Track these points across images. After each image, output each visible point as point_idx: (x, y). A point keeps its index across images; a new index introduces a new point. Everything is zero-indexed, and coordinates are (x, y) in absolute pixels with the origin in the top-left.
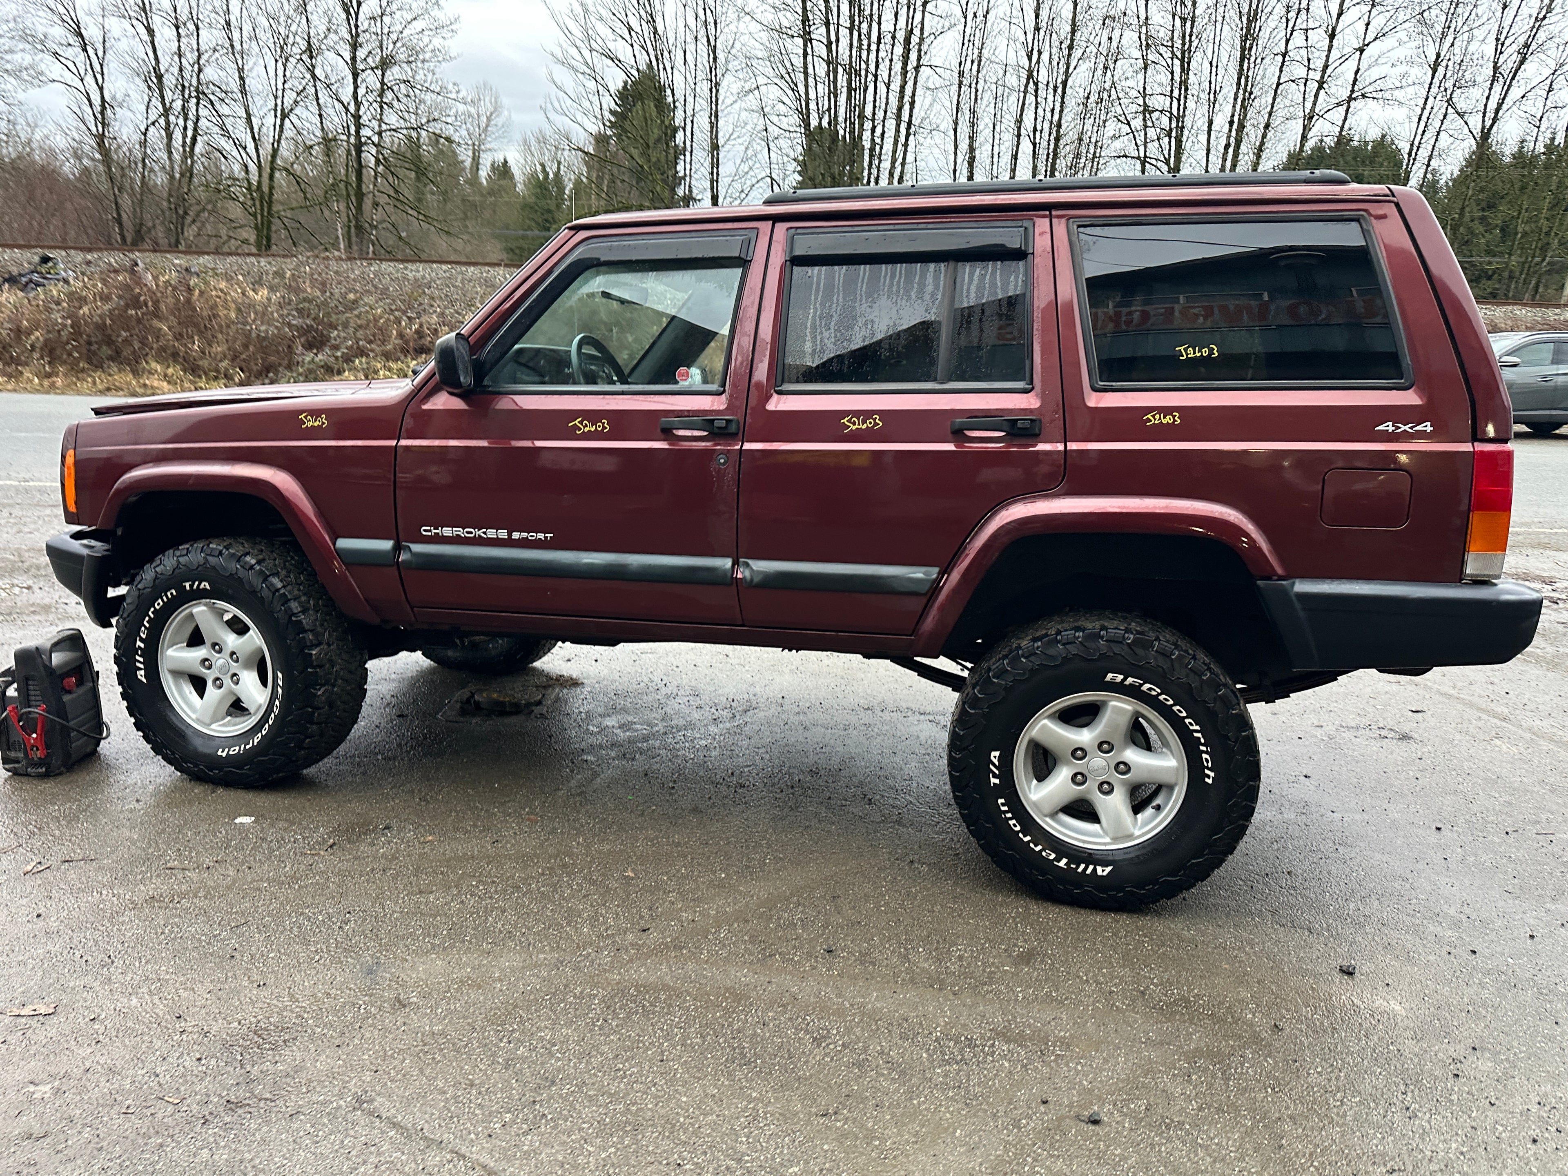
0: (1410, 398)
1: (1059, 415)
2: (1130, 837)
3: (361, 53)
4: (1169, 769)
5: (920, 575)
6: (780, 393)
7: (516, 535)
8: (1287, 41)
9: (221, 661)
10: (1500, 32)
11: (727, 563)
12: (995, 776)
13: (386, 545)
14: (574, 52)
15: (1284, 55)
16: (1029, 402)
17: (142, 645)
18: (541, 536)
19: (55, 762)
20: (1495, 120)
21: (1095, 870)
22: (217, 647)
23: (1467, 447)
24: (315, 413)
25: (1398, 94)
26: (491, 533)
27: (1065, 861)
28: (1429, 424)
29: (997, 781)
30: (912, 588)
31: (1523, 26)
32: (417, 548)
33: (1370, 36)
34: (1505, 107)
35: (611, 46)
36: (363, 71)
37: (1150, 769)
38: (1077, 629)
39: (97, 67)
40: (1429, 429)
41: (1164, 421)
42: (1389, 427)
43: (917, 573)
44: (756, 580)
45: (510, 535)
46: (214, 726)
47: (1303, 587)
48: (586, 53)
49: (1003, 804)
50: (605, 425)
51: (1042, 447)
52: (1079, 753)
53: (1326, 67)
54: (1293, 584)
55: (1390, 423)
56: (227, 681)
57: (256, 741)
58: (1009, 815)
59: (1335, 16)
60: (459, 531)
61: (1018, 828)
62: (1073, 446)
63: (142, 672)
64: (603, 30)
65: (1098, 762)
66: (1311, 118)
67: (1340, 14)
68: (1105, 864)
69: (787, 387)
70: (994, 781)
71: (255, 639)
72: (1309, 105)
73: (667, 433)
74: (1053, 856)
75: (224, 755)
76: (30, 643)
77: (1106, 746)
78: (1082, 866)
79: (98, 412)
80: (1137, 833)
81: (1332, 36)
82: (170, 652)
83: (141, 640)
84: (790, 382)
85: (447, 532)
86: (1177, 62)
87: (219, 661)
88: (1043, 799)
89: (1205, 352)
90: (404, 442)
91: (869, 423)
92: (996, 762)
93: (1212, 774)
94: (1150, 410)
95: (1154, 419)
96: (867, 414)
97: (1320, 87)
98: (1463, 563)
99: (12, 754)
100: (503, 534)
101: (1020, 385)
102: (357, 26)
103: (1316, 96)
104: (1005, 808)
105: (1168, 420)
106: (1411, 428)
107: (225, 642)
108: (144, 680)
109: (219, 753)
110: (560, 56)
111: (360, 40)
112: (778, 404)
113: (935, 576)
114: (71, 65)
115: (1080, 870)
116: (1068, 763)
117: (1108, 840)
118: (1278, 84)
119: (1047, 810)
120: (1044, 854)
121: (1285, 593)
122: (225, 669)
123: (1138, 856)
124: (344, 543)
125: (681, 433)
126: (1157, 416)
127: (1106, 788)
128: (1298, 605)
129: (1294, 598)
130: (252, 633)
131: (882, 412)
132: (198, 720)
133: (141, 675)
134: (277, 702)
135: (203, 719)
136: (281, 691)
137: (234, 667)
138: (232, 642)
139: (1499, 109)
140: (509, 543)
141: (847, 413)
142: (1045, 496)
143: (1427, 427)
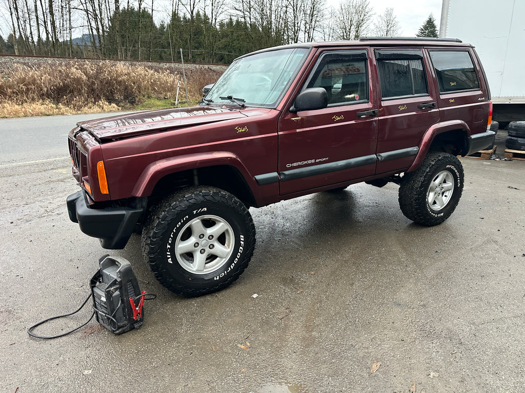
1: (436, 102)
2: (444, 204)
4: (450, 186)
6: (383, 101)
7: (317, 161)
13: (275, 174)
16: (430, 99)
17: (169, 247)
18: (325, 159)
21: (441, 215)
23: (487, 102)
26: (309, 162)
30: (413, 153)
32: (287, 172)
37: (447, 187)
38: (440, 156)
41: (452, 101)
42: (480, 99)
44: (382, 159)
45: (315, 161)
46: (204, 270)
50: (342, 117)
51: (433, 110)
52: (436, 187)
56: (207, 249)
57: (232, 267)
58: (428, 208)
60: (300, 163)
61: (429, 211)
62: (440, 109)
63: (170, 259)
65: (438, 189)
68: (442, 213)
70: (427, 200)
71: (222, 226)
73: (359, 117)
74: (435, 215)
75: (218, 279)
77: (440, 184)
78: (439, 215)
80: (446, 202)
82: (179, 247)
83: (169, 244)
85: (295, 164)
87: (203, 242)
88: (431, 201)
90: (280, 133)
93: (460, 184)
94: (449, 99)
96: (403, 105)
98: (487, 127)
100: (313, 161)
101: (427, 94)
104: (428, 206)
107: (206, 233)
108: (171, 263)
109: (215, 279)
112: (384, 104)
113: (418, 149)
117: (441, 207)
119: (432, 204)
121: (471, 138)
122: (205, 245)
124: (258, 177)
125: (363, 116)
130: (222, 224)
131: (406, 104)
132: (197, 271)
133: (170, 261)
134: (241, 248)
135: (199, 269)
136: (242, 243)
137: (211, 242)
138: (210, 231)
139: (194, 4)
140: (316, 164)
141: (399, 105)
142: (437, 123)
143: (484, 98)
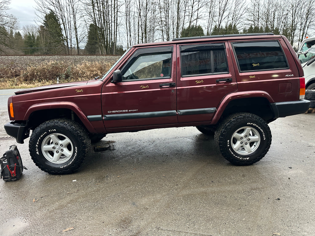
0: (289, 71)
1: (235, 77)
2: (251, 152)
4: (257, 138)
5: (213, 109)
6: (182, 77)
7: (129, 111)
8: (185, 8)
9: (58, 147)
10: (219, 7)
11: (175, 111)
13: (100, 116)
14: (40, 8)
15: (185, 11)
16: (229, 75)
17: (37, 146)
18: (135, 110)
19: (18, 177)
20: (220, 23)
22: (57, 144)
23: (298, 78)
24: (80, 89)
25: (205, 18)
26: (124, 111)
27: (241, 158)
30: (212, 112)
31: (223, 6)
32: (107, 116)
33: (199, 7)
34: (222, 20)
35: (49, 7)
37: (254, 139)
42: (287, 76)
43: (212, 109)
44: (181, 114)
45: (128, 111)
46: (57, 162)
47: (277, 104)
48: (43, 8)
49: (230, 149)
50: (148, 86)
51: (232, 83)
52: (242, 138)
53: (192, 13)
56: (60, 151)
57: (70, 163)
58: (231, 151)
59: (192, 3)
60: (117, 111)
61: (233, 154)
62: (238, 83)
63: (38, 152)
65: (245, 139)
66: (190, 22)
67: (193, 3)
68: (248, 157)
69: (183, 76)
70: (228, 146)
71: (67, 140)
72: (190, 20)
73: (160, 87)
74: (239, 157)
75: (62, 167)
77: (246, 136)
78: (244, 158)
79: (17, 93)
80: (252, 151)
81: (192, 7)
82: (44, 147)
83: (37, 145)
84: (184, 75)
85: (114, 112)
86: (166, 12)
87: (57, 147)
88: (236, 147)
89: (257, 65)
90: (102, 94)
91: (201, 82)
92: (228, 142)
93: (265, 138)
94: (250, 75)
95: (251, 77)
96: (200, 80)
97: (191, 17)
98: (299, 97)
99: (6, 177)
100: (127, 111)
101: (227, 72)
103: (191, 18)
105: (253, 77)
106: (290, 75)
107: (59, 143)
108: (38, 154)
112: (182, 79)
113: (216, 109)
116: (239, 140)
117: (247, 153)
118: (185, 16)
119: (237, 150)
121: (275, 105)
122: (59, 149)
123: (253, 155)
124: (89, 117)
125: (164, 87)
127: (246, 144)
128: (277, 107)
130: (67, 139)
131: (203, 79)
132: (53, 161)
133: (38, 153)
134: (76, 154)
135: (54, 161)
136: (76, 151)
137: (62, 148)
138: (61, 142)
139: (221, 21)
140: (128, 112)
141: (196, 80)
142: (234, 92)
143: (293, 75)
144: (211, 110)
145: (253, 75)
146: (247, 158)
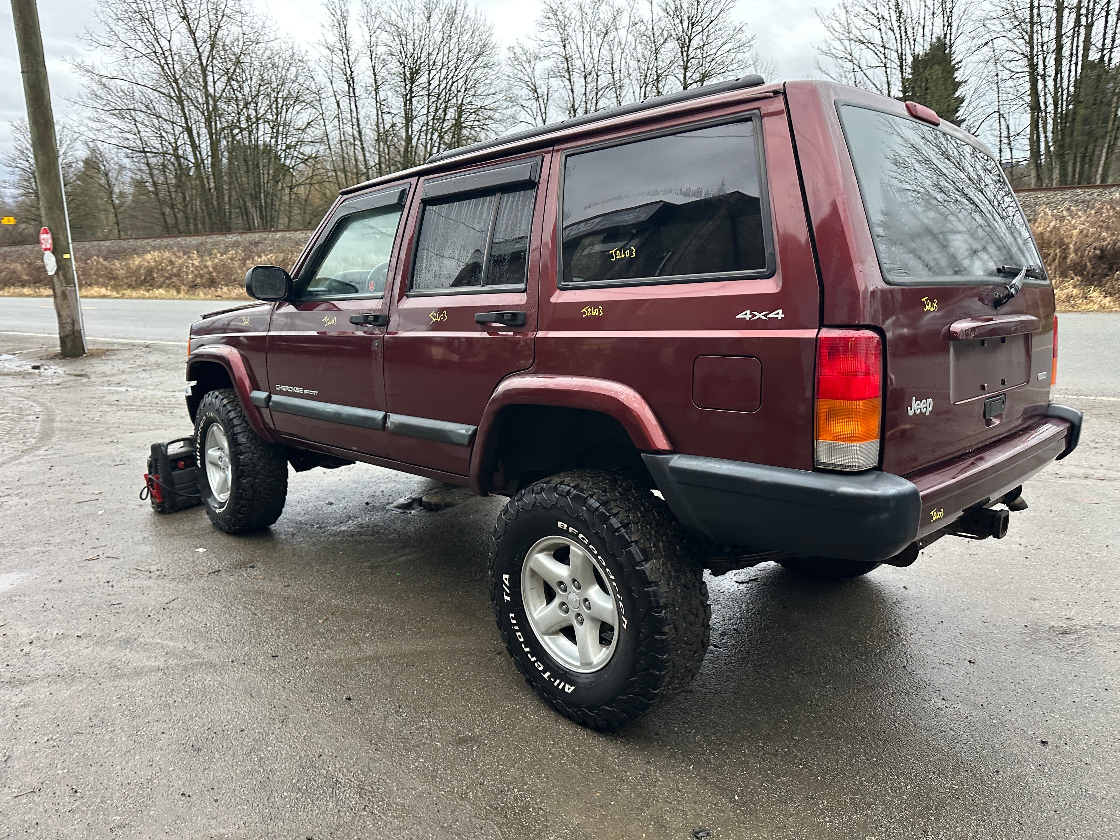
0: (769, 286)
1: (535, 309)
3: (689, 74)
4: (610, 611)
5: (463, 431)
6: (407, 296)
9: (223, 458)
11: (379, 415)
12: (507, 594)
13: (265, 395)
17: (199, 446)
19: (166, 505)
21: (564, 686)
22: (223, 450)
23: (810, 334)
27: (548, 674)
28: (780, 311)
29: (509, 599)
30: (460, 441)
32: (275, 398)
36: (691, 84)
37: (603, 608)
39: (543, 111)
40: (780, 316)
41: (593, 314)
42: (746, 315)
43: (463, 429)
44: (395, 427)
46: (218, 496)
47: (678, 461)
49: (513, 618)
50: (335, 321)
52: (563, 586)
54: (671, 459)
55: (748, 312)
57: (226, 506)
58: (517, 628)
61: (522, 640)
62: (540, 334)
63: (199, 461)
64: (858, 23)
68: (572, 683)
69: (411, 292)
70: (507, 598)
74: (541, 667)
75: (218, 512)
76: (160, 441)
78: (558, 681)
80: (594, 662)
83: (199, 443)
88: (542, 619)
89: (628, 252)
90: (269, 333)
92: (507, 582)
93: (626, 621)
94: (585, 304)
96: (441, 311)
98: (813, 451)
101: (522, 286)
102: (688, 56)
104: (514, 622)
106: (765, 316)
108: (200, 466)
110: (825, 48)
111: (689, 64)
113: (470, 432)
114: (529, 110)
115: (556, 684)
116: (558, 594)
119: (544, 630)
120: (536, 665)
122: (225, 464)
123: (592, 682)
124: (254, 394)
126: (589, 310)
127: (580, 619)
128: (671, 480)
129: (669, 473)
131: (448, 311)
140: (303, 396)
141: (432, 309)
142: (525, 374)
143: (779, 314)
144: (459, 434)
145: (595, 305)
146: (567, 686)
